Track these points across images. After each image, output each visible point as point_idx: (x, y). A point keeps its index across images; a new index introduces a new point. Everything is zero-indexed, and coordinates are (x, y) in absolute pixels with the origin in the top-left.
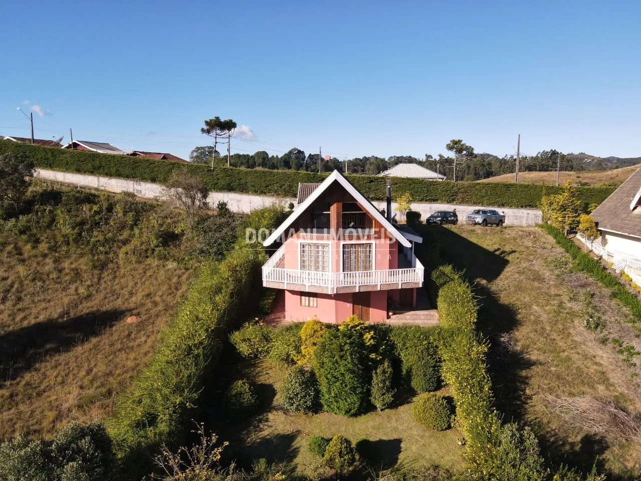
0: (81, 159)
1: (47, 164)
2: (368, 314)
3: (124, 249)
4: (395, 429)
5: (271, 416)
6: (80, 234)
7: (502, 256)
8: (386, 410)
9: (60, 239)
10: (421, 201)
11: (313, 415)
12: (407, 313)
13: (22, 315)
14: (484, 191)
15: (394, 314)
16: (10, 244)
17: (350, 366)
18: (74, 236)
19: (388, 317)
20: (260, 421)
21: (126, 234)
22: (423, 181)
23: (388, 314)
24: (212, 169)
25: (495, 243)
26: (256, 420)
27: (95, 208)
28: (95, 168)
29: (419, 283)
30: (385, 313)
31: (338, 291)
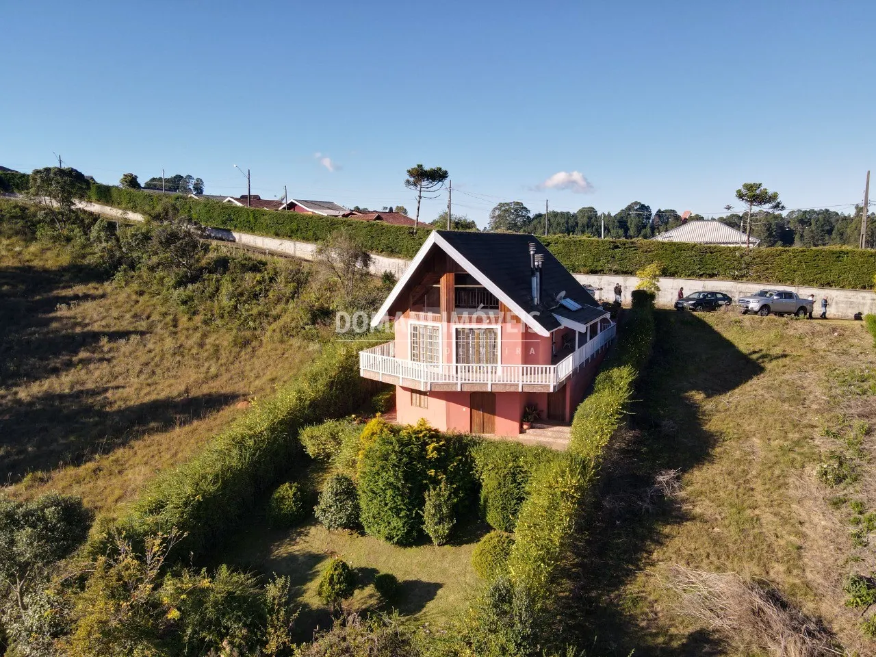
0: (280, 222)
1: (249, 227)
2: (493, 424)
3: (274, 326)
4: (444, 572)
5: (313, 530)
6: (236, 308)
7: (760, 360)
8: (446, 546)
9: (216, 311)
10: (689, 276)
11: (357, 537)
12: (549, 429)
13: (147, 390)
14: (795, 261)
15: (532, 427)
16: (170, 314)
17: (392, 480)
18: (229, 310)
19: (522, 431)
20: (299, 534)
21: (279, 308)
22: (694, 246)
23: (521, 427)
24: (415, 231)
25: (762, 342)
26: (296, 532)
27: (259, 276)
28: (292, 232)
29: (549, 386)
30: (516, 425)
31: (432, 388)
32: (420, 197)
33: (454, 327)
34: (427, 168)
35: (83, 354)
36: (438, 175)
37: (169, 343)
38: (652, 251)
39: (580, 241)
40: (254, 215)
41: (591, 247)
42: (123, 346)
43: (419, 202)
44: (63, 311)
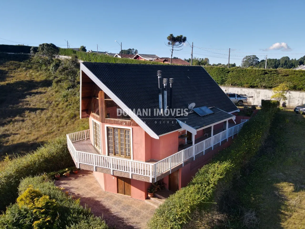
2: (130, 190)
19: (147, 198)
23: (146, 195)
29: (149, 178)
30: (144, 193)
31: (81, 167)
32: (173, 50)
33: (106, 125)
34: (175, 36)
35: (17, 118)
36: (181, 40)
37: (49, 114)
38: (288, 75)
39: (245, 70)
40: (115, 60)
41: (251, 73)
42: (33, 115)
43: (172, 52)
44: (28, 98)
